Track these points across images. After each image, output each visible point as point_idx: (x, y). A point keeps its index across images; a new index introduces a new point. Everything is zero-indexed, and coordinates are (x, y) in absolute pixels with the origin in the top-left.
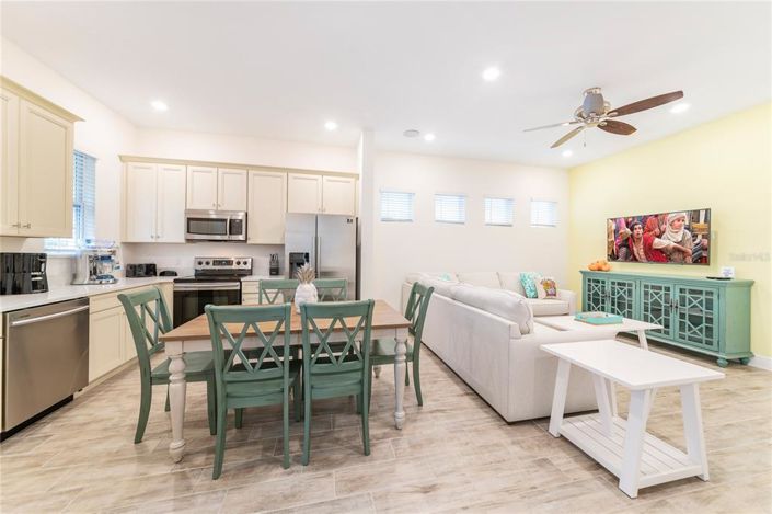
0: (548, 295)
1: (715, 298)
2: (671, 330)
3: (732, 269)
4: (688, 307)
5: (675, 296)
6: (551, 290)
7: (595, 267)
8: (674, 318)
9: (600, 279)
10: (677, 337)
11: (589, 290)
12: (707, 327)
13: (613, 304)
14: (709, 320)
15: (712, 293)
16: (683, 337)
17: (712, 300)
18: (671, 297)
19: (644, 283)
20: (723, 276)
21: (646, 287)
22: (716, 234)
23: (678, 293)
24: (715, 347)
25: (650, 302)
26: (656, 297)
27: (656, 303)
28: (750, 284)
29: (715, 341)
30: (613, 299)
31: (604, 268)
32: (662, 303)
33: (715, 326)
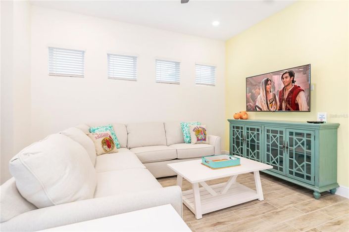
0: (198, 140)
1: (312, 139)
2: (284, 167)
3: (325, 114)
4: (295, 147)
5: (286, 138)
6: (201, 135)
7: (237, 116)
8: (286, 157)
9: (240, 126)
10: (288, 172)
11: (234, 136)
12: (307, 165)
13: (248, 147)
14: (309, 158)
15: (310, 135)
16: (291, 173)
17: (310, 141)
18: (284, 139)
19: (267, 128)
20: (319, 120)
21: (268, 131)
22: (315, 85)
23: (288, 136)
24: (312, 182)
25: (270, 144)
26: (274, 139)
27: (274, 145)
28: (336, 127)
29: (312, 176)
30: (248, 141)
31: (244, 117)
32: (278, 144)
33: (312, 163)
